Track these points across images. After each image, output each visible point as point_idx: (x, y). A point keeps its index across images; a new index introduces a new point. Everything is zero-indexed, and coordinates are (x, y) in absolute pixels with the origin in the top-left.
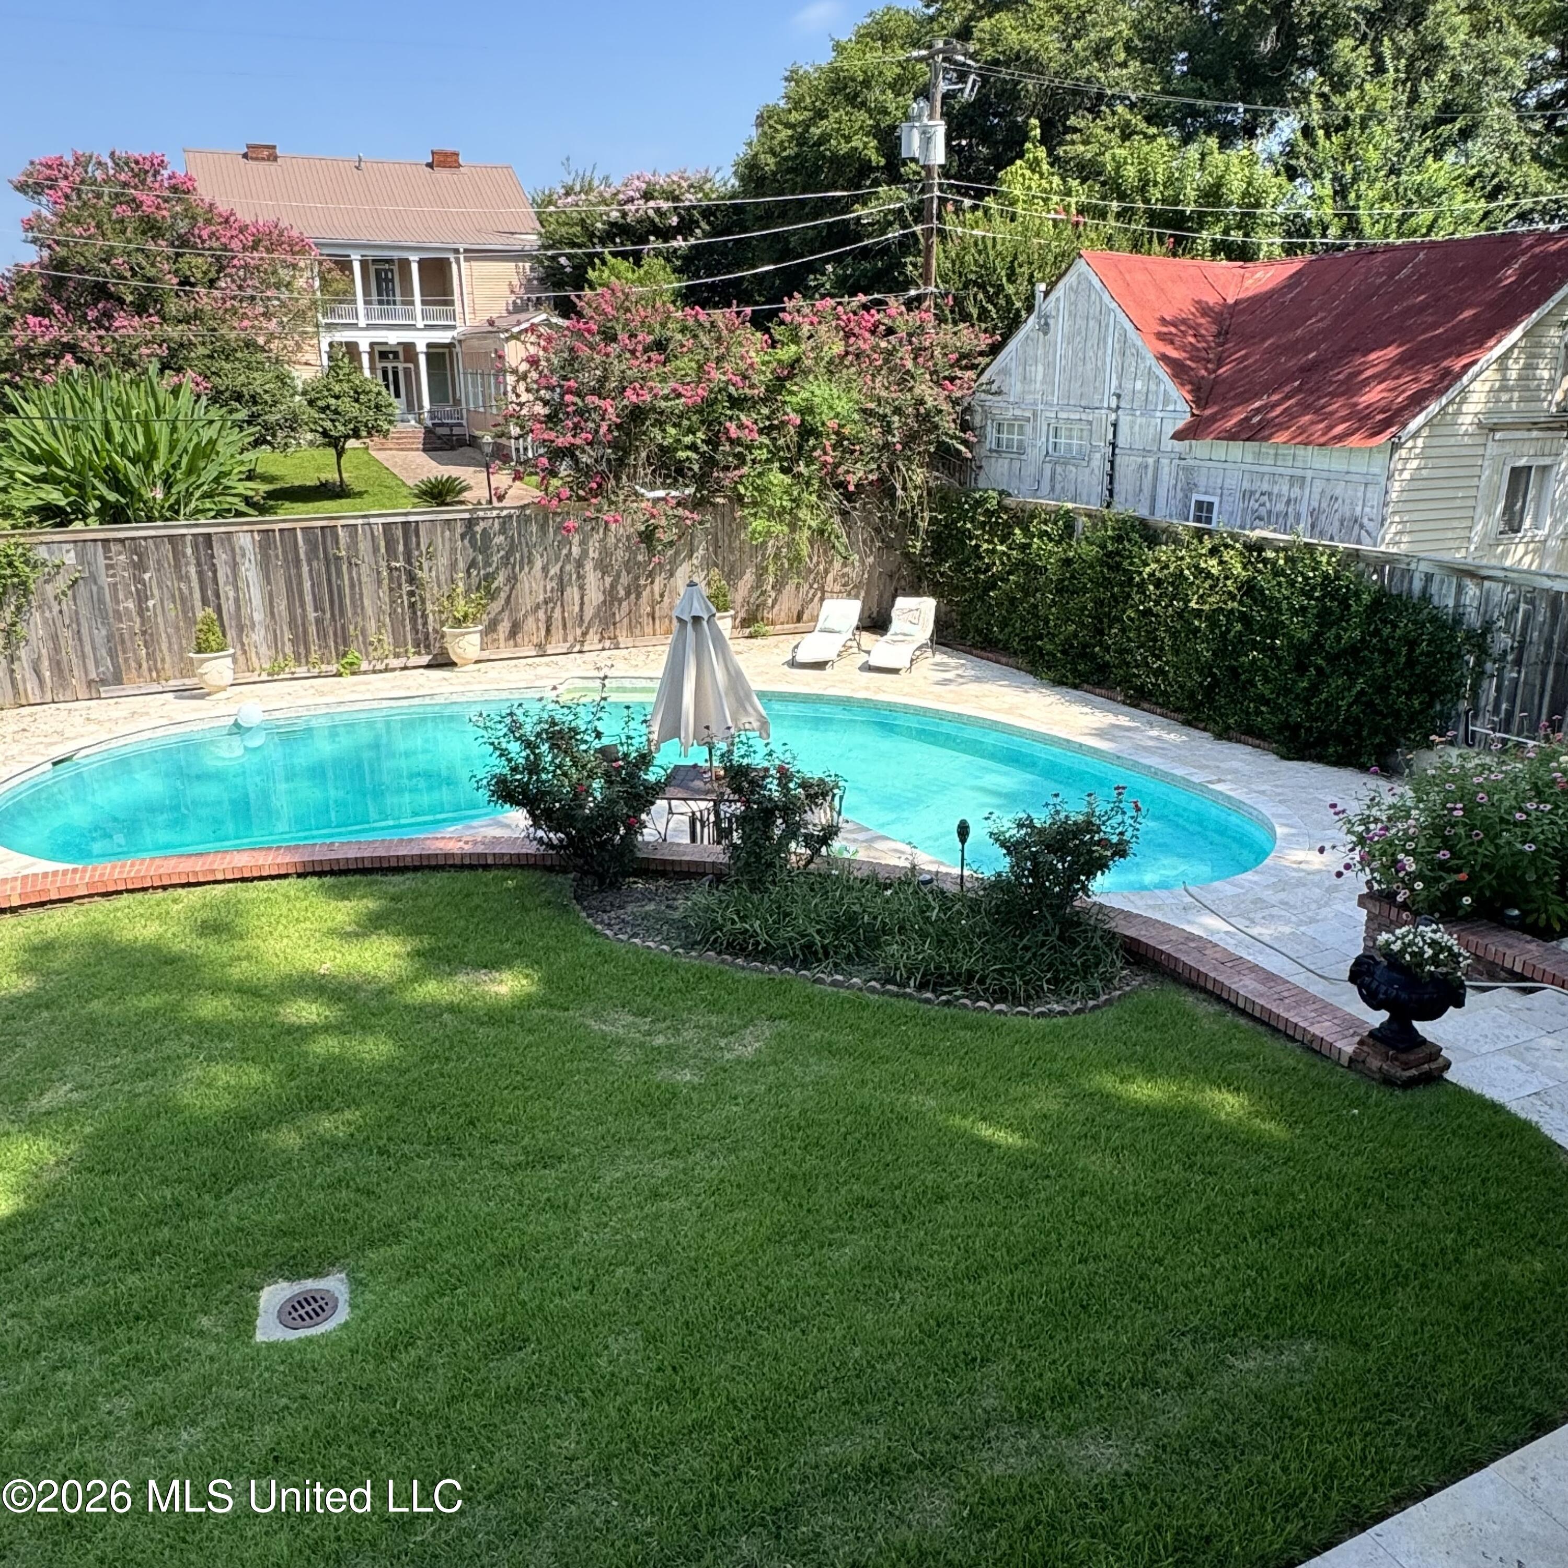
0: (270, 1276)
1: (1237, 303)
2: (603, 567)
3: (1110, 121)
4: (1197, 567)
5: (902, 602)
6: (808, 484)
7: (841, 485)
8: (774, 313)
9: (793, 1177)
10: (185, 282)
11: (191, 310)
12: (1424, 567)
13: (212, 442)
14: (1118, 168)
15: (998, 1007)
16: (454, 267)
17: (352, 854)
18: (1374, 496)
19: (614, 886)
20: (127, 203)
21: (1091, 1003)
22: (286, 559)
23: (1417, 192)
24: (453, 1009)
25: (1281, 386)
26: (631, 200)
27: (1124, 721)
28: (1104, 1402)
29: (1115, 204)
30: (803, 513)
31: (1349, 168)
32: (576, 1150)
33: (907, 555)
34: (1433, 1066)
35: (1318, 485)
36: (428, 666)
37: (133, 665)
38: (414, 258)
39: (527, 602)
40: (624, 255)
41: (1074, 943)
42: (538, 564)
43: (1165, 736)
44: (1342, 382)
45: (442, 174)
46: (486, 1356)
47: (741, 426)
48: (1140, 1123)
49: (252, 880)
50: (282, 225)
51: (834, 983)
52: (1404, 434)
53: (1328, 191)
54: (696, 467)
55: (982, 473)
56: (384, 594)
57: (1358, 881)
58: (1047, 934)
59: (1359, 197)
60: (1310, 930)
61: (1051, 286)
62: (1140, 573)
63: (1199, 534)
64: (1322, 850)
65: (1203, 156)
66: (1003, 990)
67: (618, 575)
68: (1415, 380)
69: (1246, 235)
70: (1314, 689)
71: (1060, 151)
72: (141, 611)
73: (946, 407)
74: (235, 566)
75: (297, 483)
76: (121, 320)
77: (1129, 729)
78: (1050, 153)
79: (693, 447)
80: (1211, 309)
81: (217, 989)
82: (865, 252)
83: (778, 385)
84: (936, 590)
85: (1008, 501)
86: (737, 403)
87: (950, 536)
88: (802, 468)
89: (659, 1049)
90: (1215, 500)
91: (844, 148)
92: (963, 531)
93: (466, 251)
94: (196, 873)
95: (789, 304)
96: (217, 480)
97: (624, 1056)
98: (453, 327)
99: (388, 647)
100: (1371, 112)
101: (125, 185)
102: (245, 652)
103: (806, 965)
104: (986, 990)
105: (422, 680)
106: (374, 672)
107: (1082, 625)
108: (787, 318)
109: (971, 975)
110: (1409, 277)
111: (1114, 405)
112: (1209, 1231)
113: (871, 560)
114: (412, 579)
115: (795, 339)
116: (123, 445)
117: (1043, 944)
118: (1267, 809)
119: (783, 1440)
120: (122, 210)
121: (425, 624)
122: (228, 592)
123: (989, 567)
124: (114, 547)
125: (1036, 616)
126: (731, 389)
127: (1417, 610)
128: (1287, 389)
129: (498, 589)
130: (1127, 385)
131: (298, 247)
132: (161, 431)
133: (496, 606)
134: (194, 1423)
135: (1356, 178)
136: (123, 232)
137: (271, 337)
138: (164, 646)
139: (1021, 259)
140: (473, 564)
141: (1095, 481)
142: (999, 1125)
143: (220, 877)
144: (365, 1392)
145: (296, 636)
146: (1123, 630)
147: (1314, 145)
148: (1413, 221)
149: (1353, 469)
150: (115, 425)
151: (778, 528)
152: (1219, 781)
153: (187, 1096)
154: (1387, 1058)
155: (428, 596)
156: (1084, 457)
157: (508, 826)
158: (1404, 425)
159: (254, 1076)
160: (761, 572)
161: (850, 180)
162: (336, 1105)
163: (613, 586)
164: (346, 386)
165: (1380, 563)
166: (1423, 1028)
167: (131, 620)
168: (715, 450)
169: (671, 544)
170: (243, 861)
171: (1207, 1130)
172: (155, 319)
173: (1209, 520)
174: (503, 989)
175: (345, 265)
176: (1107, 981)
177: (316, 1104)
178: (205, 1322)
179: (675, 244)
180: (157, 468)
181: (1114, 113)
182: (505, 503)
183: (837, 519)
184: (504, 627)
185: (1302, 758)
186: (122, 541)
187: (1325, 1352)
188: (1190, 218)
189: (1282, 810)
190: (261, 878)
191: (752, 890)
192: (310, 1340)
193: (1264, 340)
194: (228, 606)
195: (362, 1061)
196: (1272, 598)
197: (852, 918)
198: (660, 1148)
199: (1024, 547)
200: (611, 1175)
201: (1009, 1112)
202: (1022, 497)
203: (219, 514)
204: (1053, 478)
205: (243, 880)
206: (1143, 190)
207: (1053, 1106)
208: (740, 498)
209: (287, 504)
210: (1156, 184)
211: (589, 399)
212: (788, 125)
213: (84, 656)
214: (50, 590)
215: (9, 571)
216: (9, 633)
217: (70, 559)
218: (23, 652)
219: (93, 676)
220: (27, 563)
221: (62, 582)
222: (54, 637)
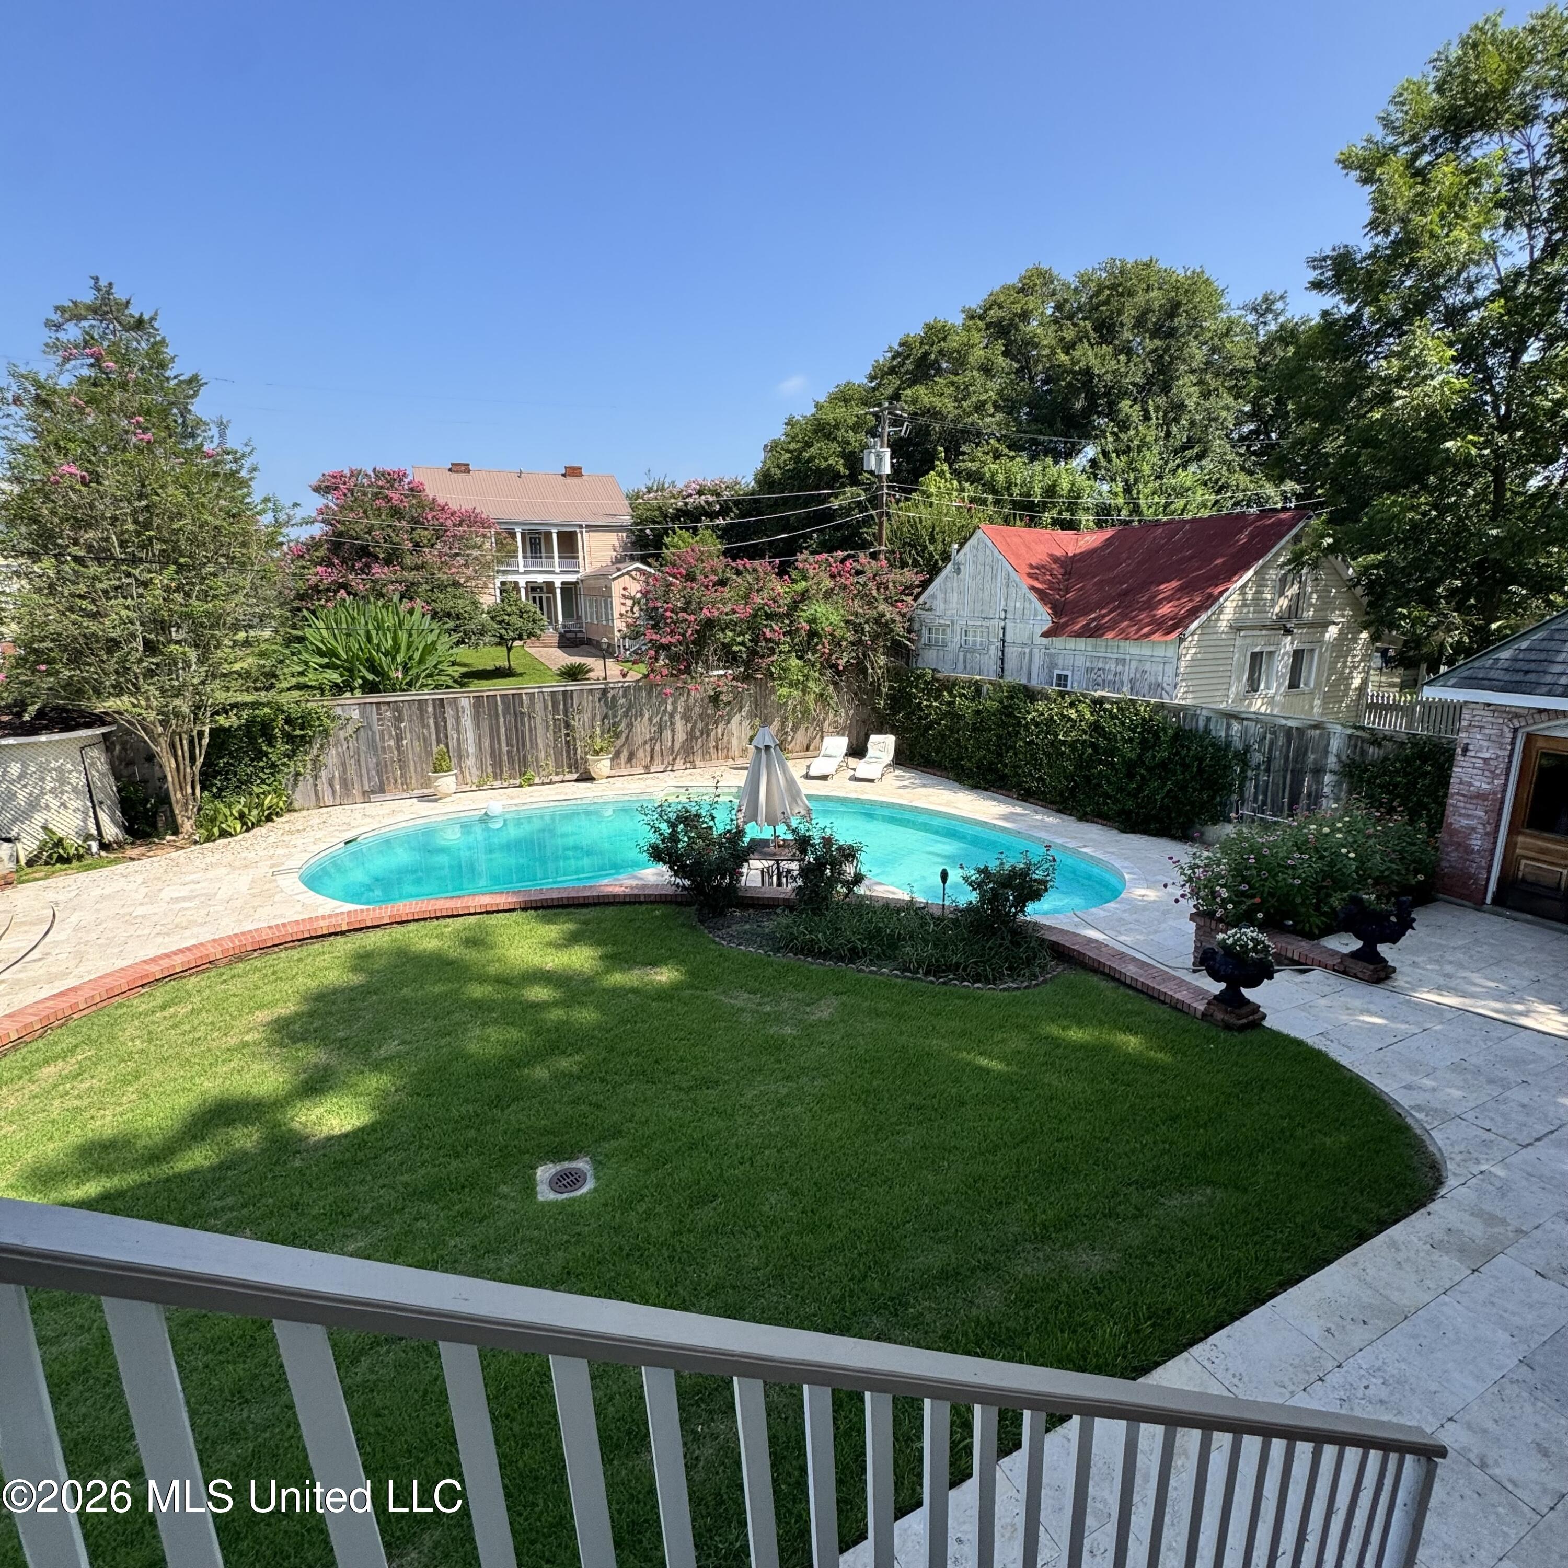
0: (542, 1160)
1: (1074, 555)
2: (686, 718)
3: (986, 448)
4: (1062, 714)
5: (874, 738)
6: (813, 666)
7: (834, 667)
8: (790, 564)
9: (868, 1091)
10: (417, 545)
11: (420, 562)
12: (1205, 713)
13: (434, 643)
14: (993, 475)
15: (976, 985)
16: (579, 536)
17: (555, 896)
18: (1170, 670)
19: (722, 914)
20: (383, 499)
21: (1034, 982)
22: (490, 715)
23: (1174, 489)
24: (635, 991)
25: (1108, 603)
26: (690, 495)
27: (1019, 810)
28: (1088, 1227)
29: (990, 497)
30: (811, 684)
31: (1132, 475)
32: (727, 1078)
33: (874, 709)
34: (1256, 1017)
35: (1134, 664)
36: (577, 780)
37: (392, 781)
38: (554, 531)
39: (639, 740)
40: (687, 529)
41: (1018, 945)
42: (647, 716)
43: (1045, 818)
44: (1145, 602)
45: (569, 480)
46: (690, 1206)
47: (773, 630)
48: (1080, 1055)
49: (493, 912)
50: (477, 511)
51: (871, 972)
52: (1187, 633)
53: (1120, 489)
54: (744, 656)
55: (920, 659)
56: (550, 735)
57: (1189, 906)
58: (1003, 939)
59: (1138, 493)
60: (1155, 937)
61: (961, 545)
62: (1025, 718)
63: (1062, 695)
64: (1165, 886)
65: (1044, 468)
66: (978, 974)
67: (696, 723)
68: (1191, 600)
69: (1072, 515)
70: (1140, 789)
71: (956, 466)
72: (398, 748)
73: (898, 618)
74: (458, 719)
75: (481, 668)
76: (376, 569)
77: (1023, 815)
78: (950, 468)
79: (742, 644)
80: (1059, 559)
81: (482, 979)
82: (839, 527)
83: (794, 606)
84: (893, 730)
85: (938, 675)
86: (769, 617)
87: (901, 697)
88: (810, 656)
89: (769, 1014)
90: (1069, 673)
91: (824, 464)
92: (910, 694)
93: (587, 526)
94: (457, 908)
95: (800, 557)
96: (435, 666)
97: (747, 1018)
98: (578, 572)
99: (552, 768)
100: (1143, 444)
101: (382, 487)
102: (462, 772)
103: (852, 961)
104: (968, 975)
105: (574, 789)
106: (543, 784)
107: (988, 750)
108: (800, 565)
109: (958, 965)
110: (1180, 539)
111: (1003, 616)
112: (1134, 1120)
113: (851, 712)
114: (568, 726)
115: (805, 578)
116: (378, 645)
117: (1001, 945)
118: (1117, 864)
119: (889, 1255)
120: (380, 503)
121: (575, 754)
122: (452, 734)
123: (927, 716)
124: (383, 708)
125: (959, 746)
126: (766, 608)
127: (1202, 738)
128: (1111, 606)
129: (621, 732)
130: (1011, 604)
131: (485, 524)
132: (403, 637)
133: (619, 743)
134: (510, 1252)
135: (1136, 480)
136: (380, 516)
137: (469, 579)
138: (412, 768)
139: (937, 529)
140: (606, 717)
141: (992, 663)
142: (991, 1057)
143: (472, 911)
144: (617, 1230)
145: (495, 762)
146: (1015, 754)
147: (1109, 461)
148: (1173, 507)
149: (1155, 654)
150: (374, 633)
151: (796, 693)
152: (1085, 846)
153: (473, 1047)
154: (1226, 1012)
155: (577, 736)
156: (985, 649)
157: (641, 879)
158: (1186, 627)
159: (514, 1034)
160: (784, 720)
161: (827, 483)
162: (569, 1051)
163: (692, 729)
164: (514, 608)
165: (1177, 710)
166: (1248, 993)
167: (392, 752)
168: (756, 645)
169: (729, 703)
170: (486, 901)
171: (1121, 1059)
172: (397, 568)
173: (1065, 686)
174: (664, 978)
175: (513, 535)
176: (1043, 968)
177: (556, 1052)
178: (504, 1189)
179: (717, 522)
180: (399, 659)
181: (988, 444)
182: (627, 679)
183: (831, 688)
184: (625, 754)
185: (1133, 831)
186: (388, 703)
187: (1220, 1194)
188: (1038, 505)
189: (1126, 864)
190: (498, 912)
191: (815, 914)
192: (574, 1199)
193: (1094, 577)
194: (453, 743)
195: (581, 1024)
196: (1111, 732)
197: (879, 930)
198: (780, 1076)
199: (950, 704)
200: (750, 1094)
201: (996, 1050)
202: (946, 673)
203: (436, 687)
204: (965, 662)
205: (487, 913)
206: (1008, 489)
207: (1022, 1046)
208: (772, 674)
209: (476, 681)
210: (1016, 485)
211: (681, 615)
212: (788, 451)
213: (361, 776)
214: (342, 734)
215: (317, 723)
216: (315, 761)
217: (356, 714)
218: (323, 774)
219: (366, 788)
220: (328, 717)
221: (350, 729)
222: (344, 764)
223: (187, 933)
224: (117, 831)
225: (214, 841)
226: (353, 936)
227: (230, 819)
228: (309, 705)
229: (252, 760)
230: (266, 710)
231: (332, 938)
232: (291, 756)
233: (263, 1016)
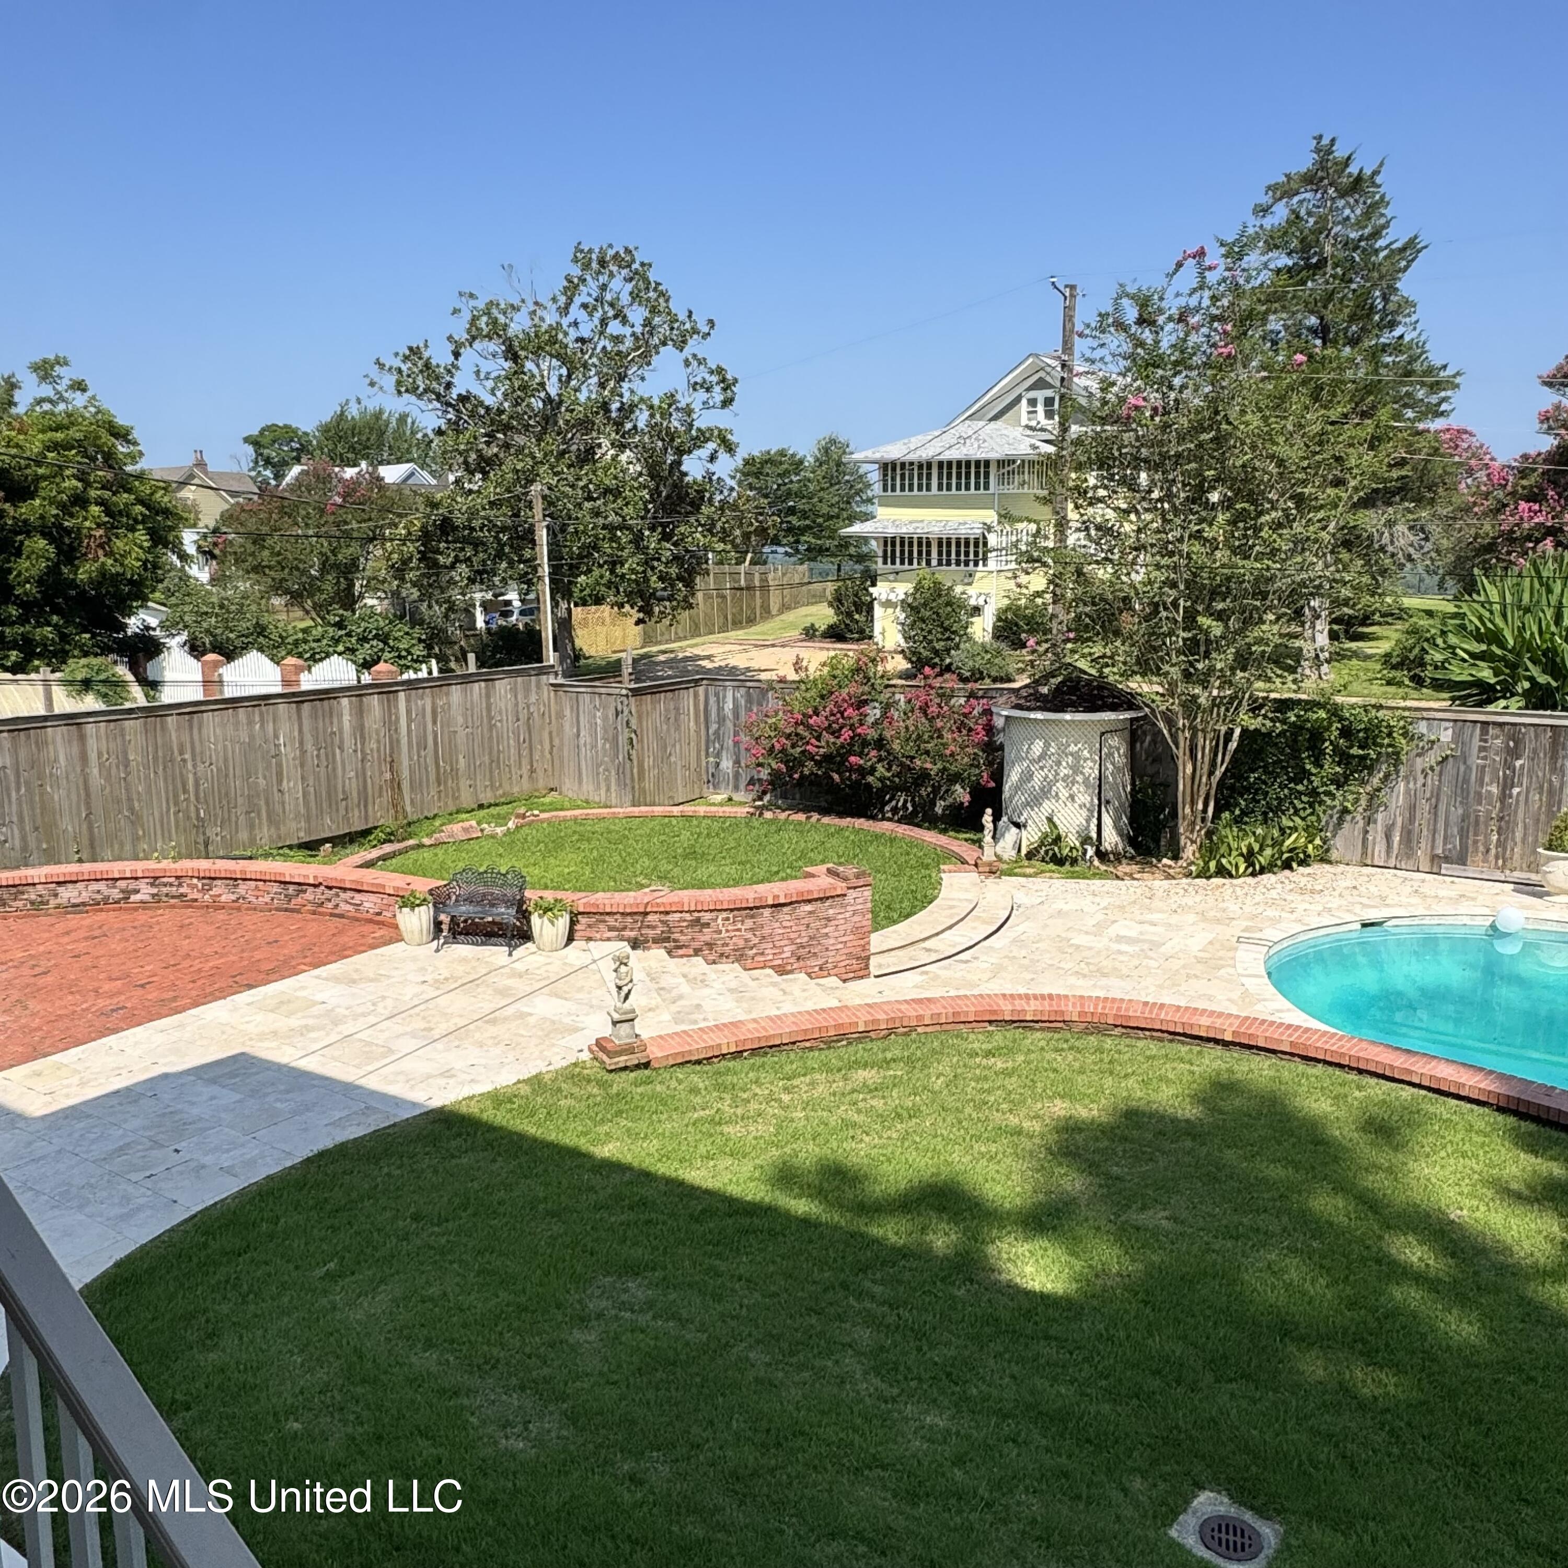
0: (1217, 1484)
37: (1482, 849)
49: (1446, 1094)
72: (1504, 797)
94: (1393, 1068)
124: (1492, 731)
138: (1518, 837)
167: (1491, 804)
186: (1502, 725)
190: (1456, 1096)
195: (1433, 1328)
205: (1437, 1091)
213: (1435, 831)
214: (1419, 763)
215: (1386, 741)
216: (1372, 797)
217: (1446, 736)
218: (1380, 817)
219: (1439, 851)
220: (1405, 735)
221: (1432, 758)
222: (1412, 808)
223: (1104, 981)
224: (1118, 839)
225: (1209, 878)
226: (1236, 1053)
227: (1234, 853)
228: (1380, 714)
229: (1290, 780)
230: (1322, 714)
231: (1211, 1045)
232: (1340, 782)
233: (1060, 1108)
